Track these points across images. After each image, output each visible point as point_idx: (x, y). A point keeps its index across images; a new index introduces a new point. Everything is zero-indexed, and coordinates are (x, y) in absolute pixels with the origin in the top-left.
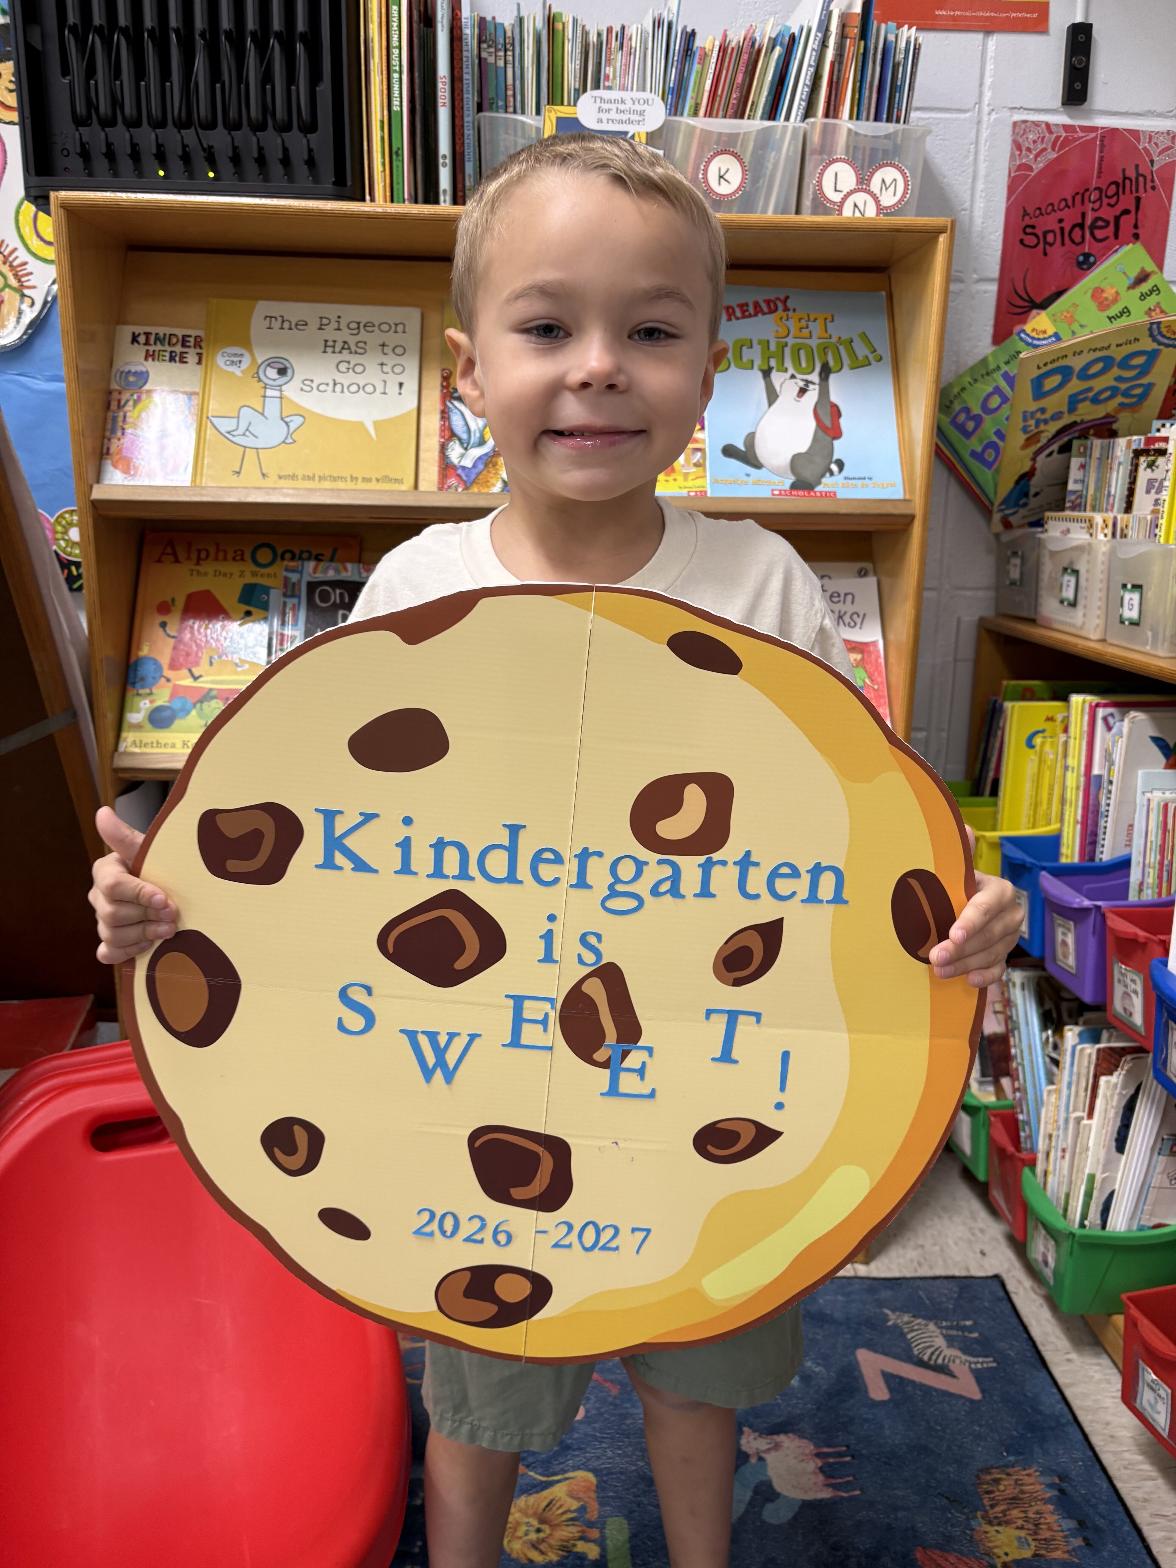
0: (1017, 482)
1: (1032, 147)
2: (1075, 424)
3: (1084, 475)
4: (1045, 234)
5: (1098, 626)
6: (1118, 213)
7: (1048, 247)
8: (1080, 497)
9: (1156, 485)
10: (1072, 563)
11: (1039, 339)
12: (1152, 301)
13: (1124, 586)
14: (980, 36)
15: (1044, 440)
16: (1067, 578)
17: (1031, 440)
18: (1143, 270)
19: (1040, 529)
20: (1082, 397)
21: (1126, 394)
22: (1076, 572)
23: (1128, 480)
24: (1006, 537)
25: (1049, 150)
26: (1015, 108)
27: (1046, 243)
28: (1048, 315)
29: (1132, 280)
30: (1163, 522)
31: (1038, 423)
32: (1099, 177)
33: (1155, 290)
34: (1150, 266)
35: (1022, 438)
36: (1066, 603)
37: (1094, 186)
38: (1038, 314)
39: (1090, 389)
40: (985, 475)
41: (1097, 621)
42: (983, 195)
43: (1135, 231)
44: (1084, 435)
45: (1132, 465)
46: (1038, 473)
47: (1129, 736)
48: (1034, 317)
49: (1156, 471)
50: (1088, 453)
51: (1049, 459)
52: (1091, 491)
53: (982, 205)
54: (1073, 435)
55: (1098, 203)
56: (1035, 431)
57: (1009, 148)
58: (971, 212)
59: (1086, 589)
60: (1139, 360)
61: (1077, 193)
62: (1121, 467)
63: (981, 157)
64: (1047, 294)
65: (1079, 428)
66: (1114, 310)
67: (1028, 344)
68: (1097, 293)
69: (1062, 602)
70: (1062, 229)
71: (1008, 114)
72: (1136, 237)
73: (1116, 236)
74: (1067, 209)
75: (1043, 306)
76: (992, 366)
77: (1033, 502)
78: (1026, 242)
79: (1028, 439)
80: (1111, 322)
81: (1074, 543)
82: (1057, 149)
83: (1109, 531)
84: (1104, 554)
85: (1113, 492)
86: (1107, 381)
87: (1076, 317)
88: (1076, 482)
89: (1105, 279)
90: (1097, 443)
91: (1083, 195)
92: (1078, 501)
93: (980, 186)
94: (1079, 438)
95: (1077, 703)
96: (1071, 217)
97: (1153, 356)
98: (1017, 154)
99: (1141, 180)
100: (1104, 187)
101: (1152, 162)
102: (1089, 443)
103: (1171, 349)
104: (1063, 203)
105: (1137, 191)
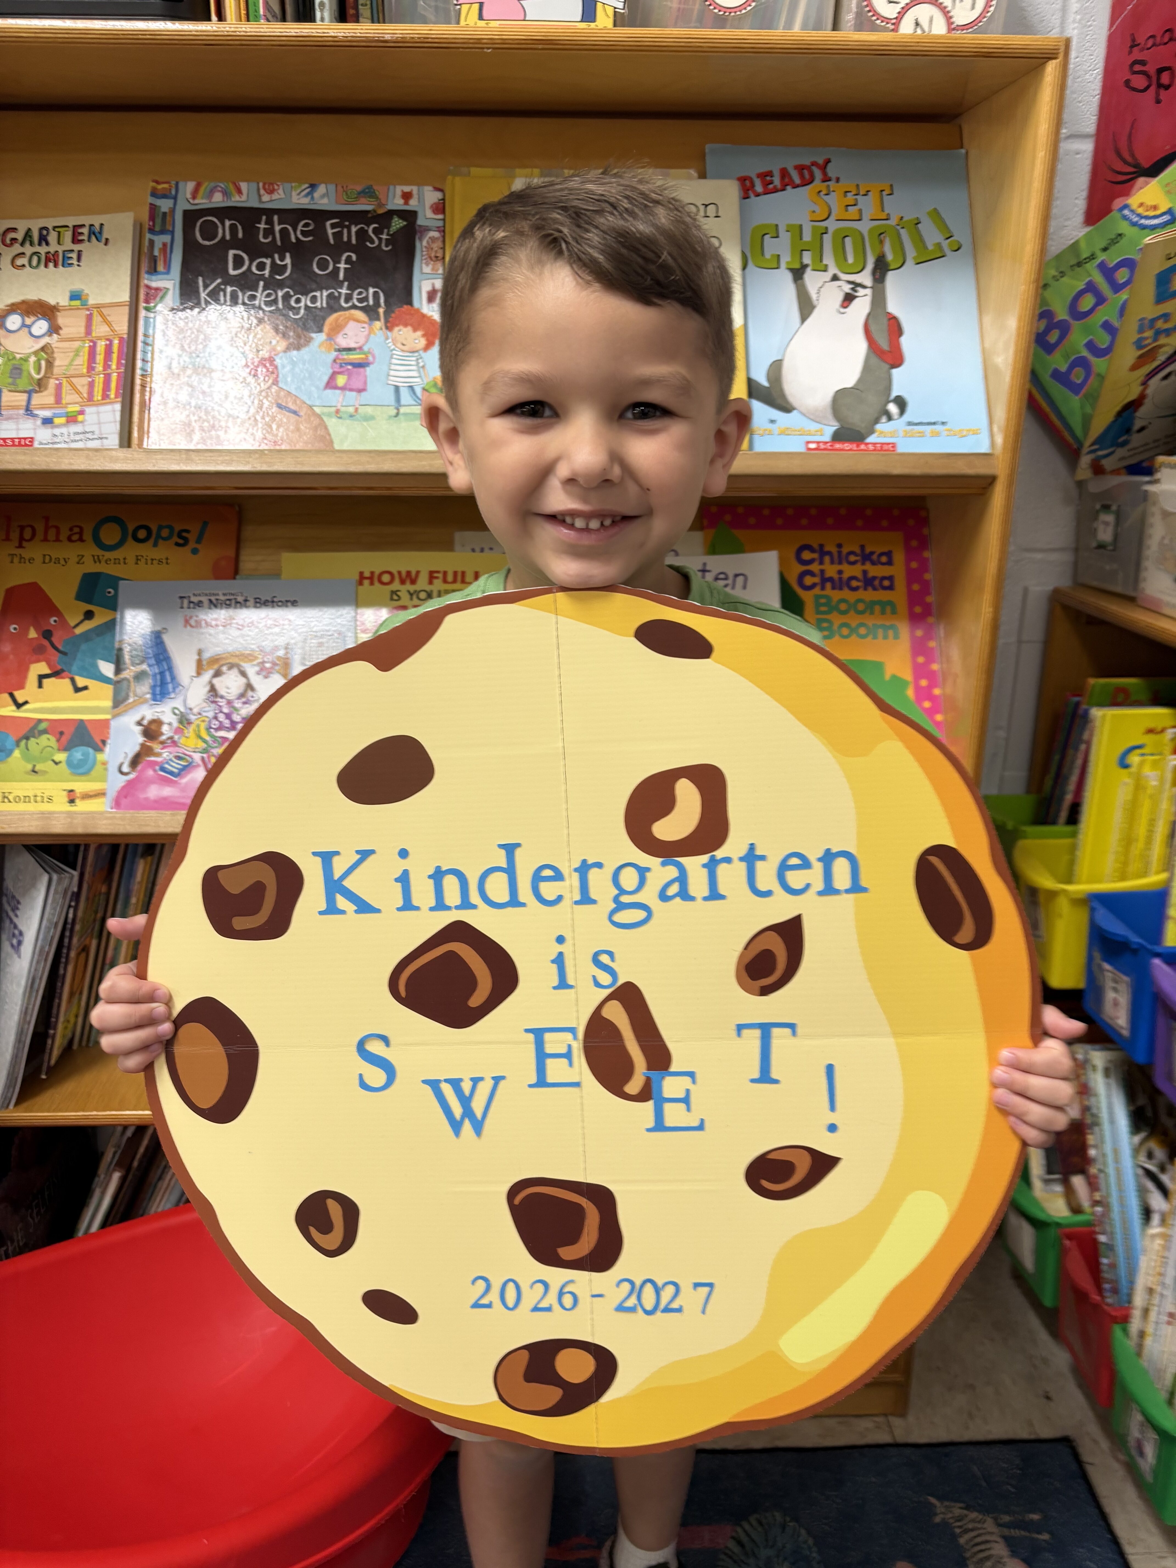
0: (1119, 414)
4: (1160, 71)
7: (1162, 89)
11: (1147, 218)
15: (1161, 358)
17: (1144, 357)
19: (1147, 479)
24: (1095, 486)
27: (1160, 85)
28: (1160, 182)
31: (1157, 332)
35: (1133, 355)
38: (1147, 183)
40: (1070, 403)
46: (1148, 401)
48: (1141, 188)
51: (1166, 379)
56: (1152, 345)
64: (1158, 156)
67: (1133, 224)
75: (1154, 170)
76: (1085, 254)
77: (1138, 440)
78: (1133, 84)
79: (1140, 357)
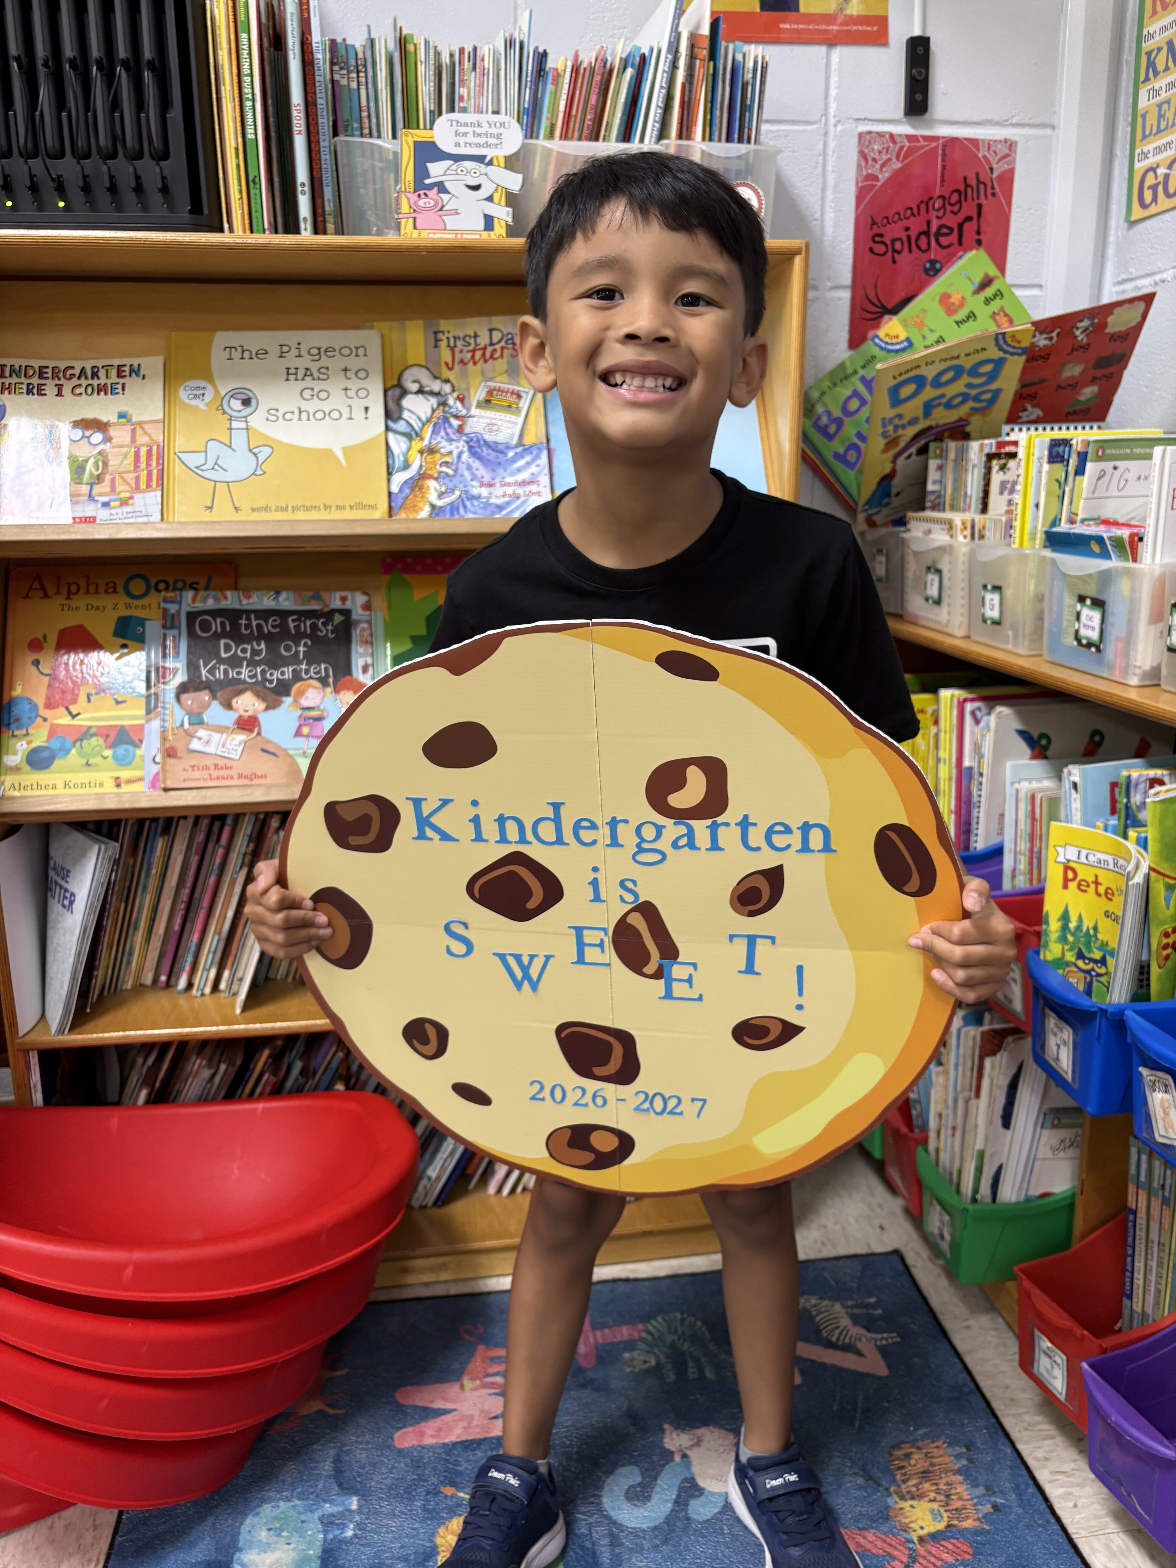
0: (879, 483)
1: (877, 157)
2: (930, 428)
3: (942, 476)
4: (894, 241)
5: (961, 623)
6: (961, 220)
7: (896, 255)
8: (939, 497)
9: (1009, 486)
10: (935, 562)
11: (892, 344)
12: (996, 305)
13: (985, 587)
14: (823, 49)
15: (902, 444)
16: (930, 577)
17: (891, 444)
18: (986, 276)
19: (902, 529)
20: (935, 403)
21: (977, 399)
22: (939, 572)
23: (982, 482)
24: (871, 536)
25: (894, 160)
26: (860, 119)
27: (894, 250)
28: (899, 319)
29: (977, 286)
30: (1017, 524)
31: (896, 428)
32: (942, 185)
33: (999, 294)
34: (993, 271)
35: (882, 442)
36: (931, 601)
37: (937, 194)
38: (890, 319)
39: (943, 396)
40: (848, 476)
41: (961, 619)
42: (833, 205)
43: (977, 237)
44: (939, 438)
45: (985, 467)
46: (898, 474)
47: (997, 729)
48: (886, 323)
49: (1008, 473)
50: (944, 455)
51: (909, 461)
52: (949, 491)
53: (832, 215)
54: (929, 439)
55: (942, 211)
56: (894, 436)
57: (856, 158)
58: (822, 222)
59: (950, 588)
60: (988, 368)
61: (922, 202)
62: (975, 470)
63: (830, 168)
64: (897, 299)
65: (934, 431)
66: (961, 315)
67: (882, 348)
68: (944, 299)
69: (927, 599)
70: (909, 237)
71: (854, 125)
72: (979, 243)
73: (960, 243)
74: (912, 217)
75: (895, 310)
76: (850, 370)
77: (895, 502)
78: (875, 251)
79: (887, 444)
80: (959, 327)
81: (937, 544)
82: (901, 158)
83: (968, 532)
84: (964, 554)
85: (969, 493)
86: (958, 387)
87: (926, 322)
88: (934, 482)
89: (951, 285)
90: (952, 446)
91: (927, 203)
92: (937, 501)
93: (829, 196)
94: (935, 440)
95: (946, 697)
96: (916, 225)
97: (999, 363)
98: (863, 165)
99: (982, 187)
100: (947, 196)
101: (991, 169)
102: (944, 446)
103: (1016, 357)
104: (909, 212)
105: (978, 198)
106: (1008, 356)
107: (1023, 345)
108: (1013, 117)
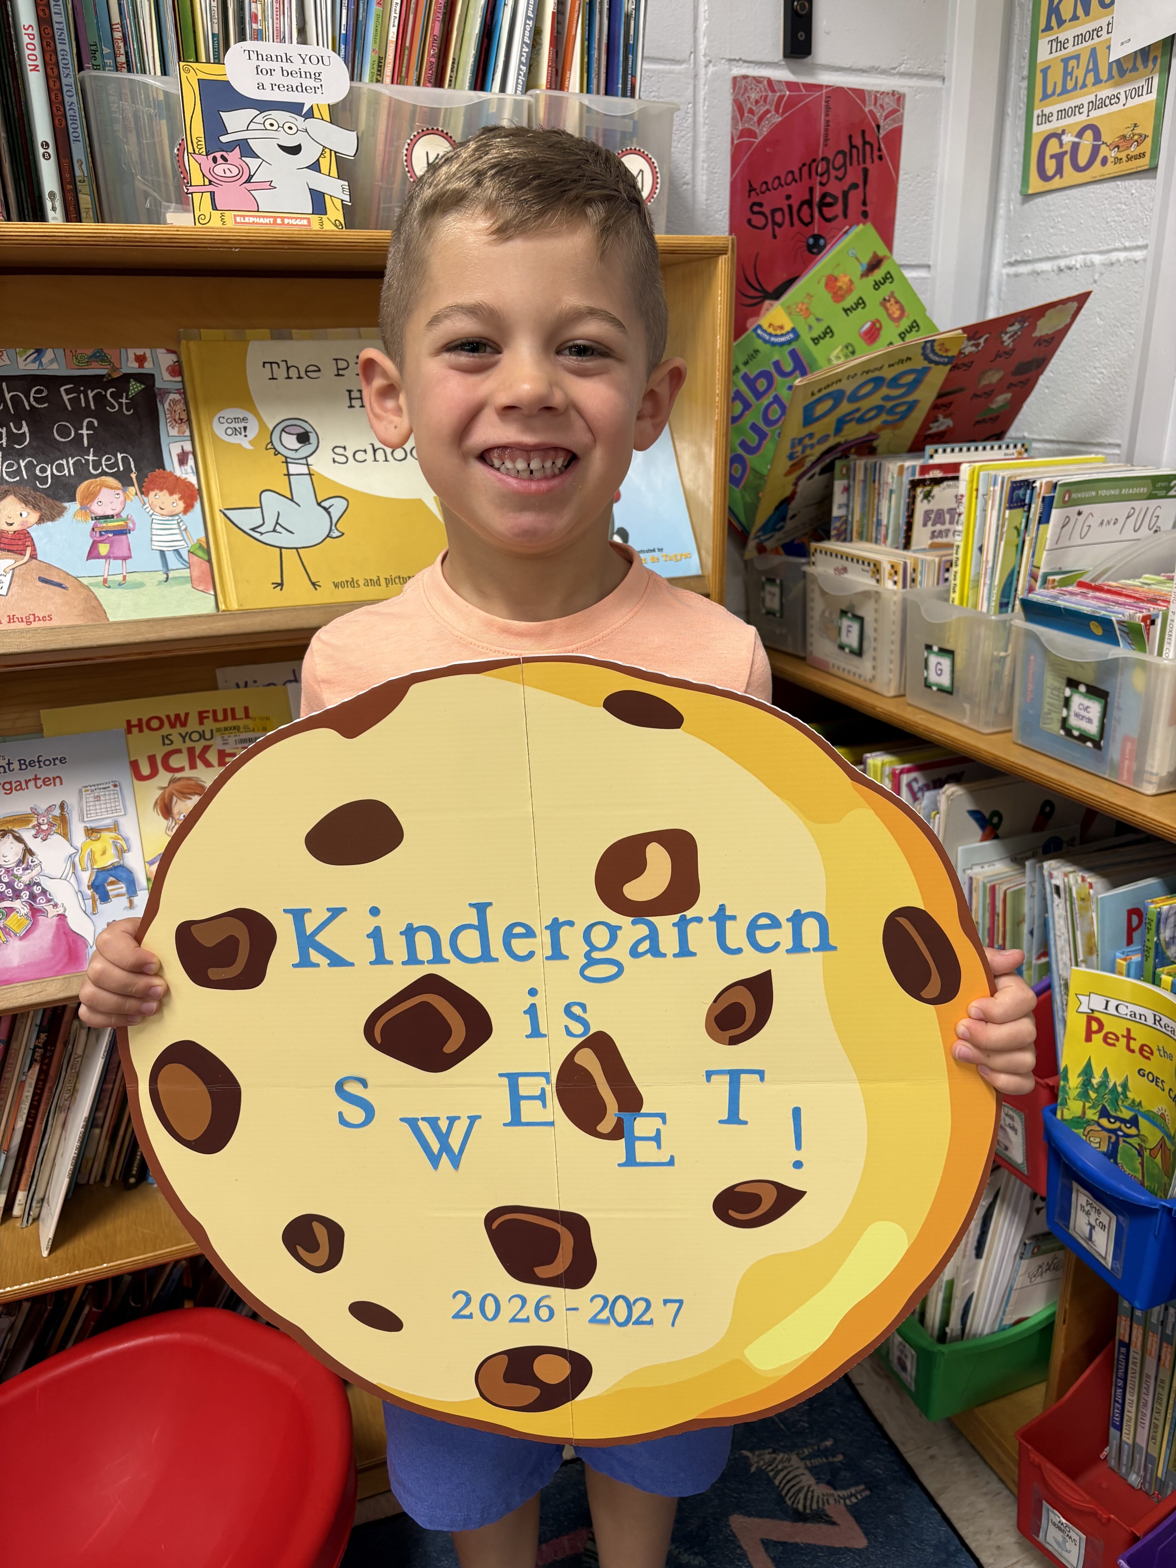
0: (777, 508)
1: (754, 108)
2: (838, 445)
3: (848, 499)
4: (774, 211)
5: (890, 680)
6: (846, 188)
7: (776, 228)
8: (845, 524)
9: (933, 516)
10: (852, 607)
11: (776, 336)
12: (886, 290)
13: (929, 647)
15: (808, 464)
16: (845, 622)
17: (795, 465)
18: (875, 255)
19: (803, 560)
20: (848, 418)
21: (891, 411)
22: (861, 620)
23: (906, 514)
24: (761, 564)
25: (773, 113)
26: (734, 60)
27: (774, 223)
28: (782, 305)
29: (865, 267)
30: (957, 569)
31: (804, 448)
32: (825, 145)
33: (888, 277)
34: (882, 251)
35: (787, 465)
36: (847, 650)
37: (820, 156)
38: (772, 305)
39: (858, 410)
41: (891, 676)
42: (706, 165)
43: (864, 208)
44: (845, 455)
45: (909, 497)
46: (797, 497)
47: (948, 815)
48: (768, 310)
49: (932, 502)
50: (852, 475)
51: (811, 482)
52: (857, 516)
53: (705, 178)
54: (835, 456)
55: (826, 176)
56: (801, 456)
57: (730, 108)
58: (694, 186)
59: (875, 640)
60: (908, 379)
61: (804, 165)
62: (894, 496)
63: (700, 119)
64: (778, 282)
65: (841, 448)
66: (849, 301)
67: (766, 341)
68: (831, 282)
69: (842, 647)
70: (790, 207)
71: (727, 67)
72: (865, 215)
73: (845, 215)
74: (794, 183)
75: (777, 294)
77: (789, 524)
78: (754, 223)
79: (792, 466)
80: (847, 315)
81: (860, 589)
82: (781, 111)
83: (899, 578)
84: (895, 603)
85: (885, 522)
86: (875, 400)
87: (812, 310)
88: (840, 507)
89: (838, 265)
90: (861, 463)
91: (810, 166)
92: (843, 527)
93: (701, 155)
94: (840, 458)
95: (875, 766)
96: (798, 192)
97: (922, 374)
98: (739, 117)
99: (868, 147)
100: (831, 158)
101: (878, 127)
102: (852, 463)
103: (941, 366)
104: (790, 176)
105: (864, 162)
106: (932, 365)
107: (950, 354)
108: (901, 64)
